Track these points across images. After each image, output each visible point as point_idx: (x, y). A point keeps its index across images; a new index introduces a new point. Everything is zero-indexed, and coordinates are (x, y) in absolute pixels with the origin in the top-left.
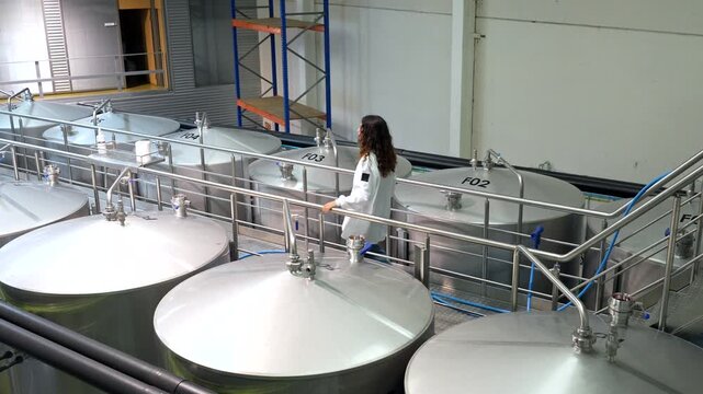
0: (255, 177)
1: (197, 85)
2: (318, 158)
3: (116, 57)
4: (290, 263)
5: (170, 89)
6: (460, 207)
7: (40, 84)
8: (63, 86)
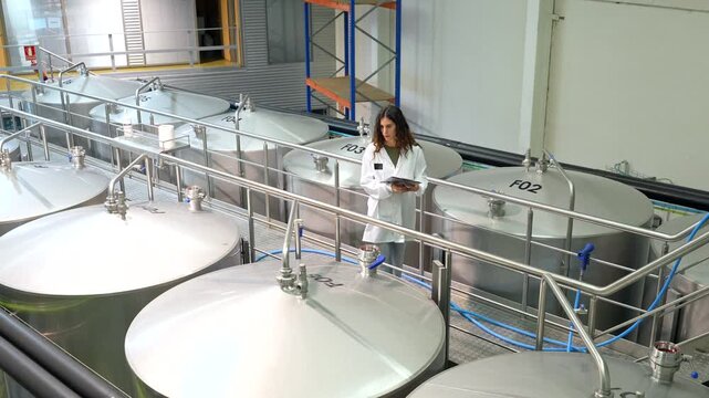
0: (289, 168)
1: (270, 63)
2: (358, 150)
3: (189, 32)
4: (280, 278)
5: (242, 67)
6: (503, 214)
7: (113, 57)
8: (137, 60)
